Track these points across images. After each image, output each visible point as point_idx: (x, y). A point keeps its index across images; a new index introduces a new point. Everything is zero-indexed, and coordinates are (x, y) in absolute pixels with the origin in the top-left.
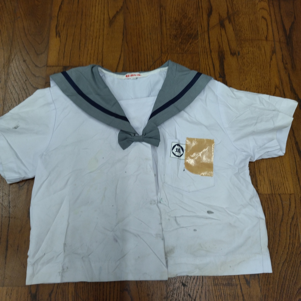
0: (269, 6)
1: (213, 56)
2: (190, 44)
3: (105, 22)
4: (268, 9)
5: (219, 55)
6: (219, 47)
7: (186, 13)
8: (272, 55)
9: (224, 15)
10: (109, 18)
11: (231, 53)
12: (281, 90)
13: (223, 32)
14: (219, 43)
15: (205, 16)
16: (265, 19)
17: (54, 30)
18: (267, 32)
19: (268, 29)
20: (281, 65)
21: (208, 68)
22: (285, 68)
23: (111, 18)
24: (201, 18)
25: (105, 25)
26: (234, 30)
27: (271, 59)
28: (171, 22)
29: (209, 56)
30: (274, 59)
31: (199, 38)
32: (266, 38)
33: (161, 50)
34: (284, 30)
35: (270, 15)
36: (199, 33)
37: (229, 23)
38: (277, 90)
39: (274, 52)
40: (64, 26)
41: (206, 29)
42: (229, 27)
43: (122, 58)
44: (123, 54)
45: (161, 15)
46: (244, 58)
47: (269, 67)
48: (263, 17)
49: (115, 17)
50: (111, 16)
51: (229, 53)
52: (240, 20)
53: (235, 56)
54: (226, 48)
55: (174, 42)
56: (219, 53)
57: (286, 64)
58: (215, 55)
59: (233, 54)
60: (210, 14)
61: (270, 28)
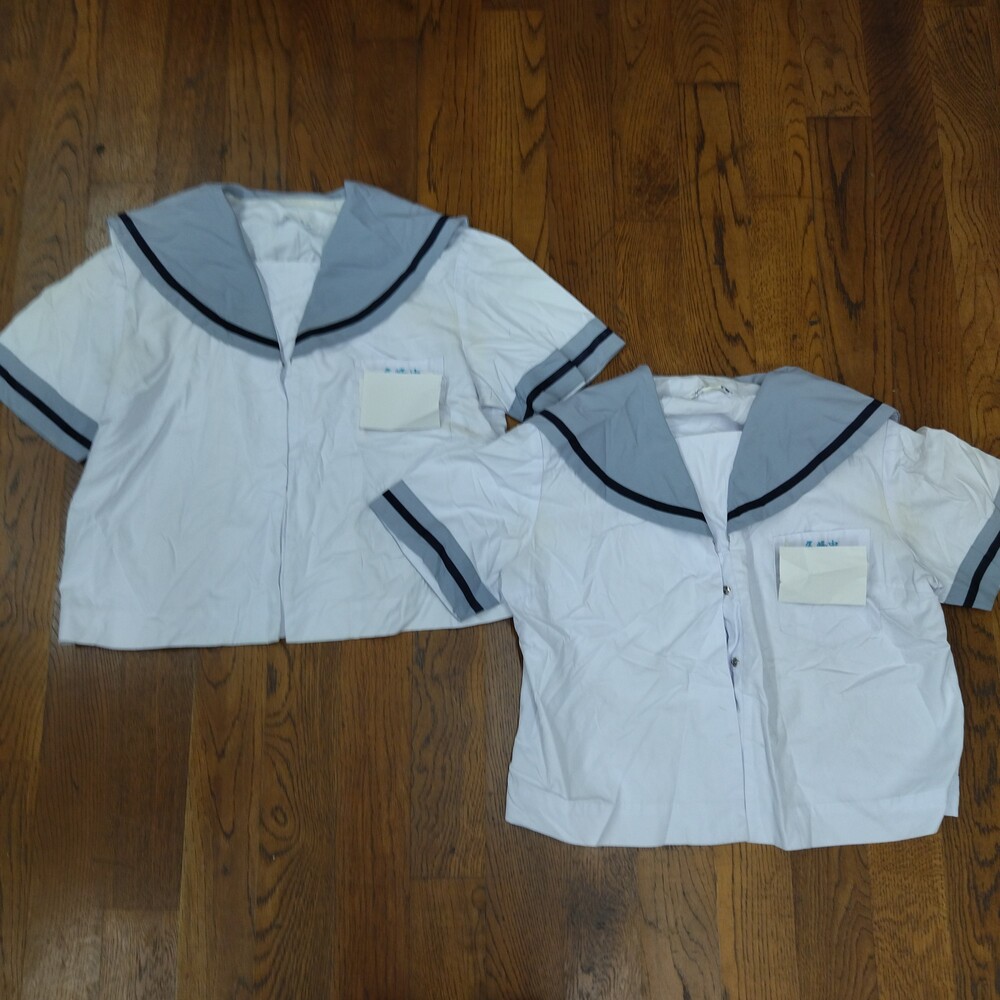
0: (808, 131)
1: (703, 225)
2: (665, 203)
3: (515, 163)
4: (806, 137)
5: (715, 225)
6: (716, 209)
7: (657, 147)
8: (809, 223)
9: (726, 150)
10: (521, 155)
11: (736, 221)
12: (821, 286)
13: (723, 182)
14: (715, 201)
15: (692, 152)
16: (800, 156)
17: (425, 179)
18: (802, 180)
19: (803, 174)
20: (822, 240)
21: (696, 247)
22: (830, 247)
23: (524, 155)
24: (685, 156)
25: (515, 169)
26: (742, 177)
27: (806, 231)
28: (631, 163)
29: (698, 227)
30: (810, 231)
31: (681, 193)
32: (799, 193)
33: (614, 215)
34: (833, 177)
35: (809, 149)
36: (681, 184)
37: (735, 164)
38: (813, 285)
39: (811, 218)
40: (441, 170)
41: (693, 176)
42: (734, 172)
43: (546, 229)
44: (546, 224)
45: (613, 150)
46: (759, 229)
47: (801, 245)
48: (796, 153)
49: (531, 153)
50: (524, 152)
51: (733, 220)
52: (755, 159)
53: (743, 226)
54: (727, 212)
55: (637, 199)
56: (714, 220)
57: (833, 239)
58: (708, 225)
59: (739, 222)
60: (700, 148)
61: (807, 173)
